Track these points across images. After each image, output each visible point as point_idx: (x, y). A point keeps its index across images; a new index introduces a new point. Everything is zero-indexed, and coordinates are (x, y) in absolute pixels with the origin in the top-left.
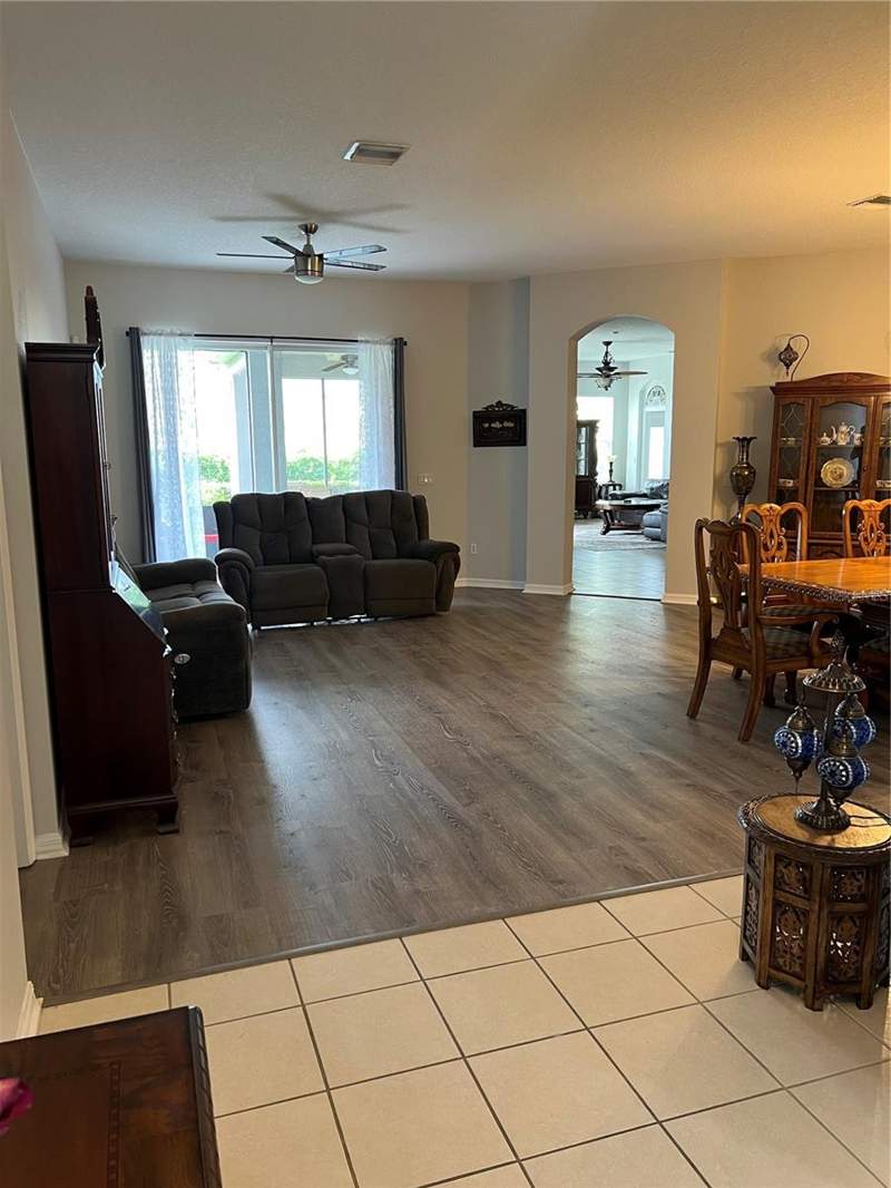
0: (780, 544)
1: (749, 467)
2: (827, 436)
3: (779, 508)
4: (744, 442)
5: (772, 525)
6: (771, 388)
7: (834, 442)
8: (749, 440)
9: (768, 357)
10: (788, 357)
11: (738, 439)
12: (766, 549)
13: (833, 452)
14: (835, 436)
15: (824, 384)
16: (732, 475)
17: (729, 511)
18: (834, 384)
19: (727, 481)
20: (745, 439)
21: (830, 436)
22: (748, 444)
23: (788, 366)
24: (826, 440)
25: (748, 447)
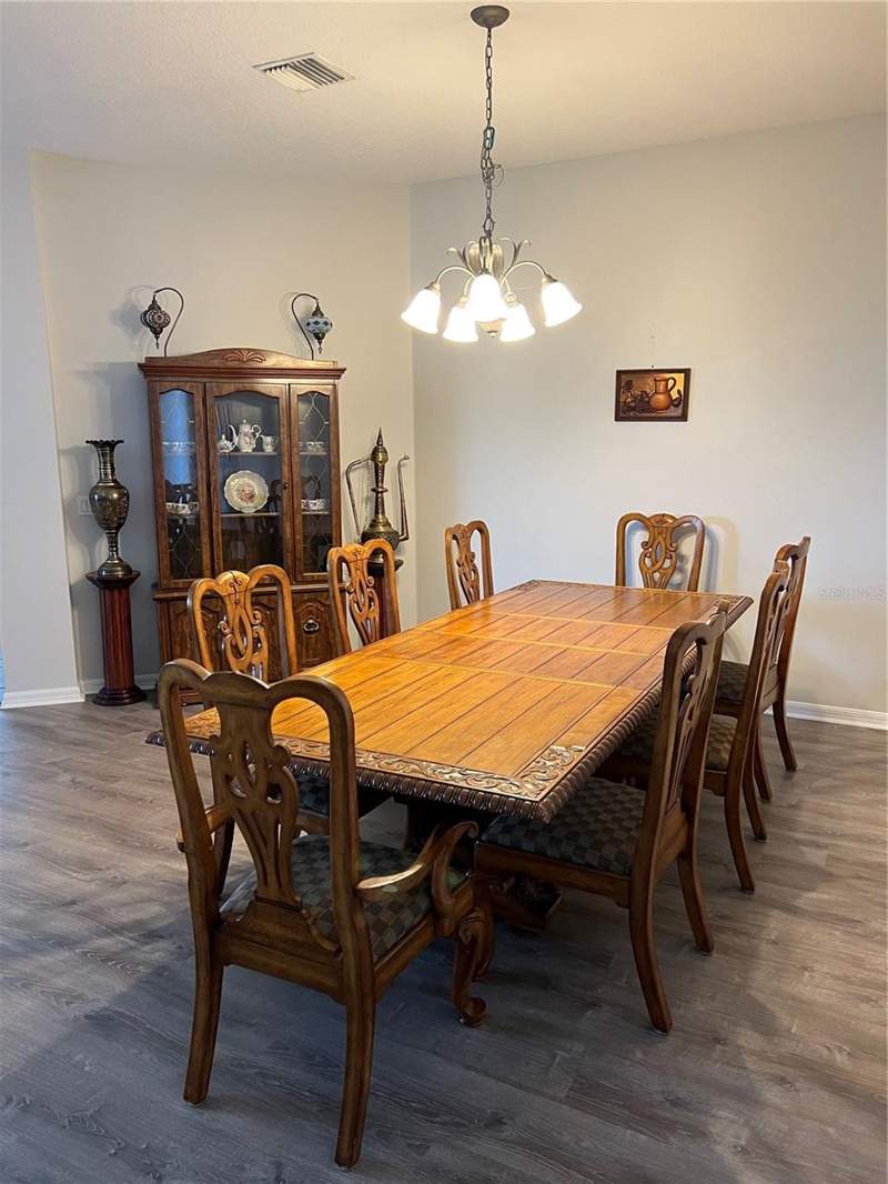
0: (257, 640)
1: (118, 487)
2: (227, 439)
3: (246, 577)
4: (106, 448)
5: (240, 610)
6: (139, 365)
7: (237, 449)
8: (111, 445)
9: (122, 317)
10: (155, 321)
11: (95, 443)
12: (238, 654)
13: (235, 462)
14: (236, 439)
15: (216, 363)
16: (92, 499)
17: (91, 554)
18: (230, 364)
19: (84, 509)
20: (107, 443)
21: (230, 438)
22: (112, 450)
23: (157, 333)
24: (225, 445)
25: (112, 456)
